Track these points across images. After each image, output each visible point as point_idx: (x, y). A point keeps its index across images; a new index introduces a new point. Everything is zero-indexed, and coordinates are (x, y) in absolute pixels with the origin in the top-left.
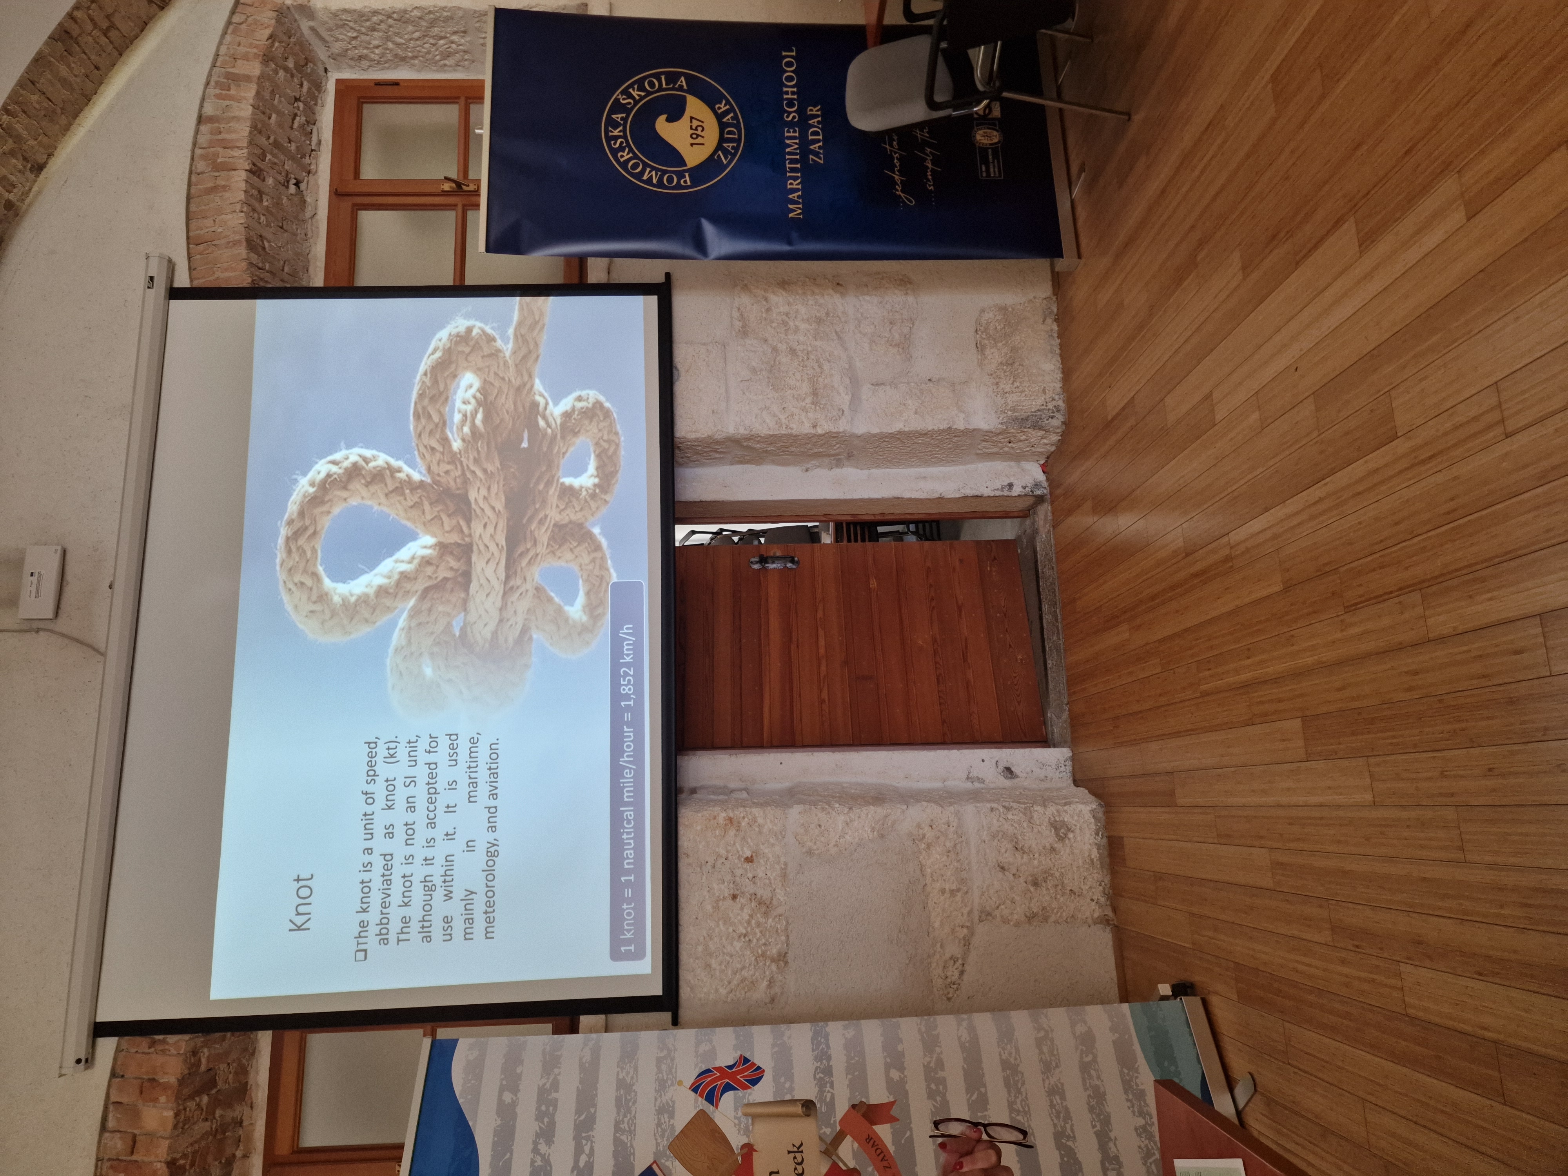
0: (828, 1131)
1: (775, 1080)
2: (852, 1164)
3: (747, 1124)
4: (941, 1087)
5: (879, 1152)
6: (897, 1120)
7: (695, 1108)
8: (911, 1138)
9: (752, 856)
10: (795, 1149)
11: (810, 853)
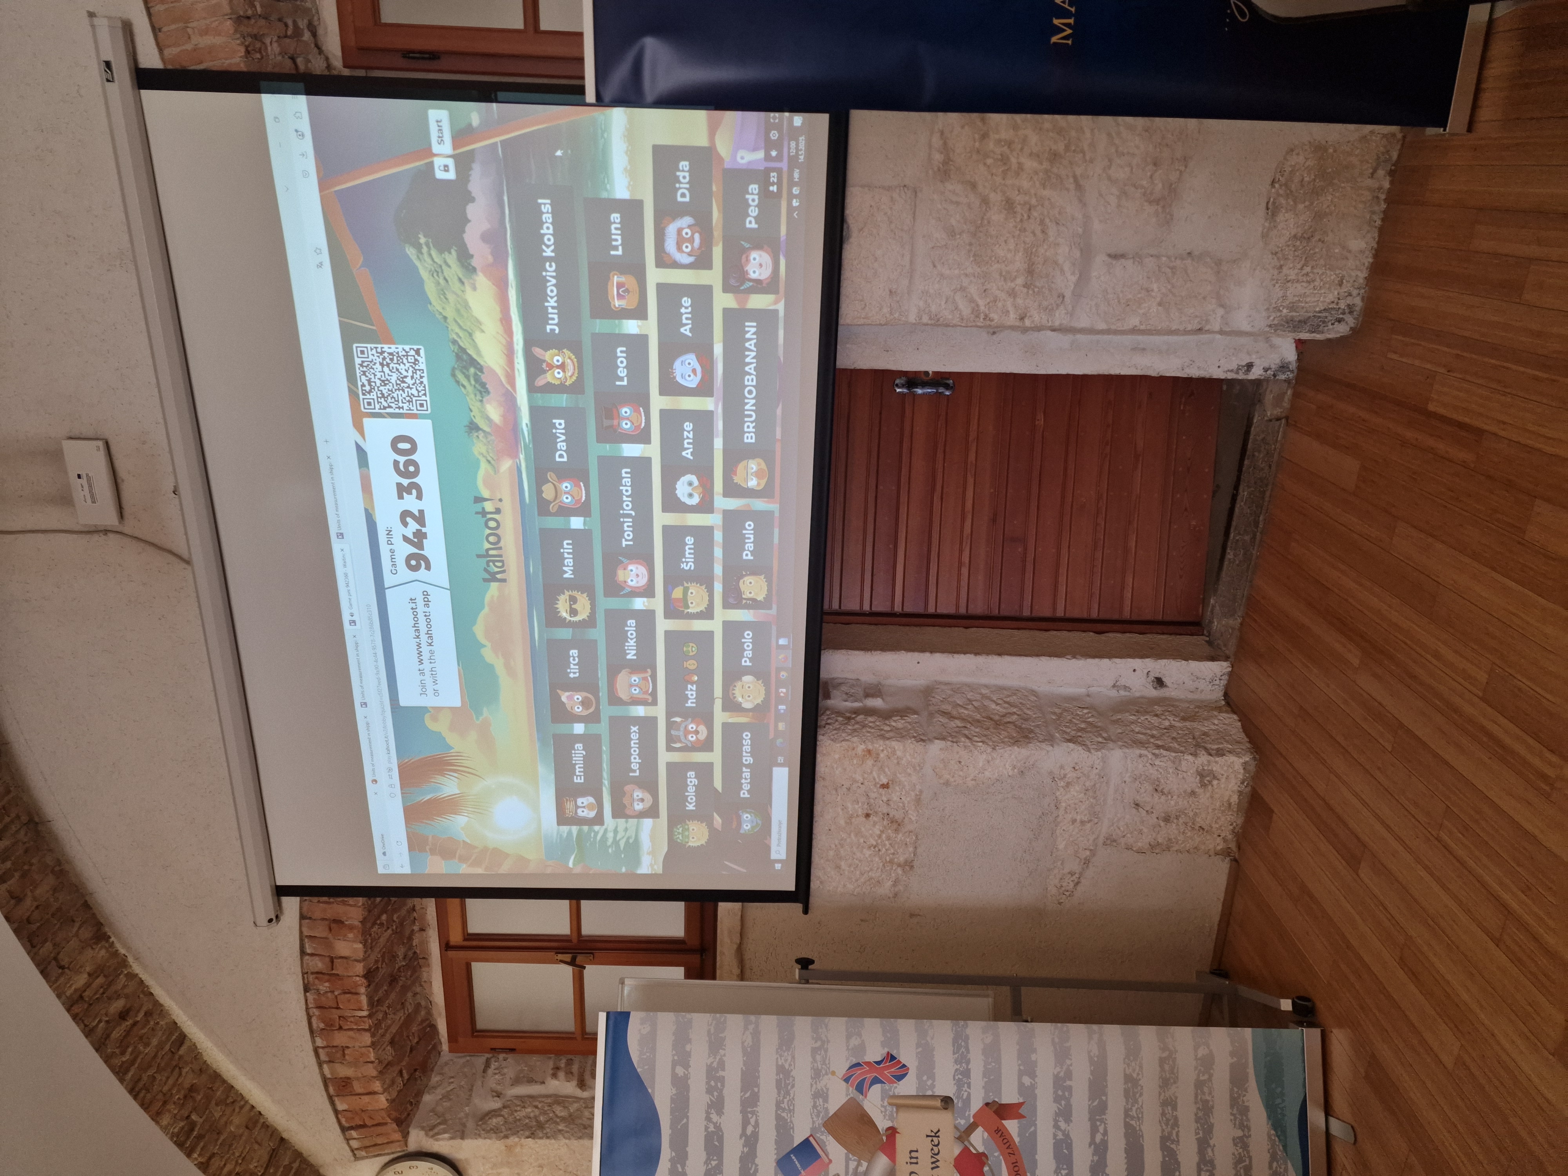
0: (963, 1122)
1: (919, 1077)
2: (981, 1149)
3: (892, 1112)
4: (1067, 1094)
5: (1005, 1141)
6: (1024, 1117)
7: (847, 1095)
8: (1035, 1133)
9: (888, 784)
10: (933, 1134)
11: (947, 784)
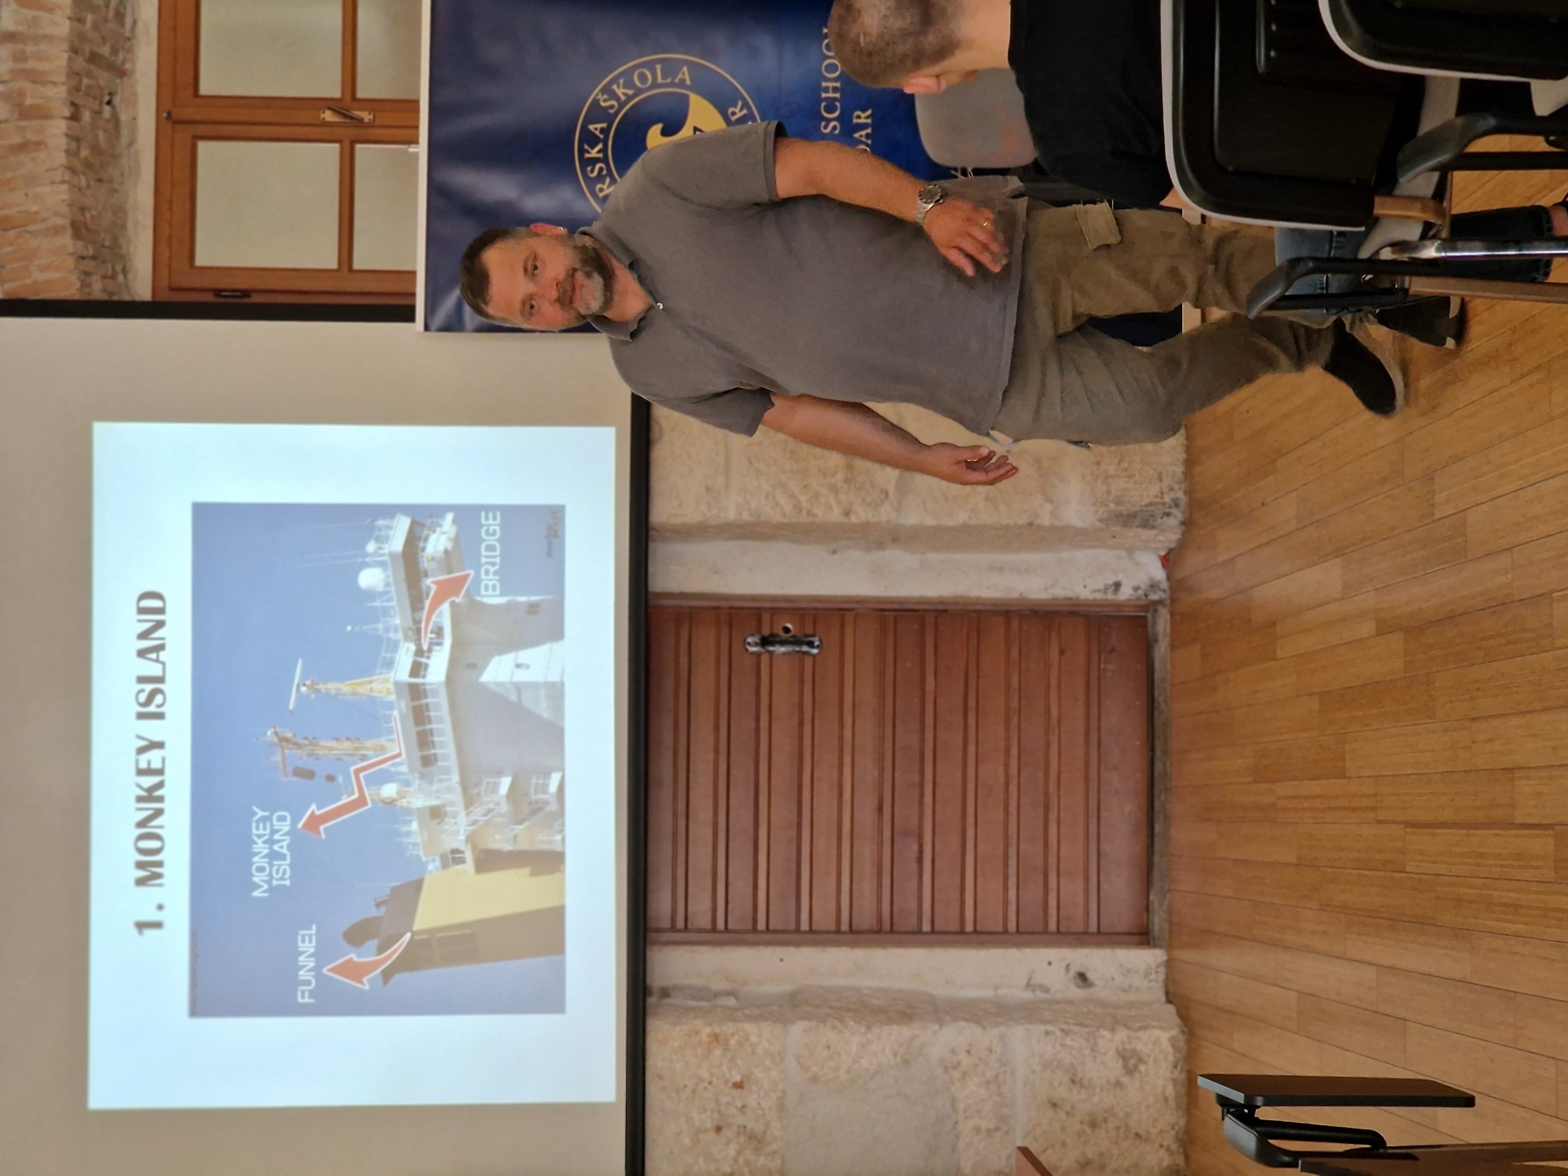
9: (742, 1082)
11: (815, 1079)
